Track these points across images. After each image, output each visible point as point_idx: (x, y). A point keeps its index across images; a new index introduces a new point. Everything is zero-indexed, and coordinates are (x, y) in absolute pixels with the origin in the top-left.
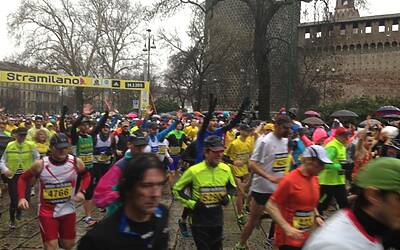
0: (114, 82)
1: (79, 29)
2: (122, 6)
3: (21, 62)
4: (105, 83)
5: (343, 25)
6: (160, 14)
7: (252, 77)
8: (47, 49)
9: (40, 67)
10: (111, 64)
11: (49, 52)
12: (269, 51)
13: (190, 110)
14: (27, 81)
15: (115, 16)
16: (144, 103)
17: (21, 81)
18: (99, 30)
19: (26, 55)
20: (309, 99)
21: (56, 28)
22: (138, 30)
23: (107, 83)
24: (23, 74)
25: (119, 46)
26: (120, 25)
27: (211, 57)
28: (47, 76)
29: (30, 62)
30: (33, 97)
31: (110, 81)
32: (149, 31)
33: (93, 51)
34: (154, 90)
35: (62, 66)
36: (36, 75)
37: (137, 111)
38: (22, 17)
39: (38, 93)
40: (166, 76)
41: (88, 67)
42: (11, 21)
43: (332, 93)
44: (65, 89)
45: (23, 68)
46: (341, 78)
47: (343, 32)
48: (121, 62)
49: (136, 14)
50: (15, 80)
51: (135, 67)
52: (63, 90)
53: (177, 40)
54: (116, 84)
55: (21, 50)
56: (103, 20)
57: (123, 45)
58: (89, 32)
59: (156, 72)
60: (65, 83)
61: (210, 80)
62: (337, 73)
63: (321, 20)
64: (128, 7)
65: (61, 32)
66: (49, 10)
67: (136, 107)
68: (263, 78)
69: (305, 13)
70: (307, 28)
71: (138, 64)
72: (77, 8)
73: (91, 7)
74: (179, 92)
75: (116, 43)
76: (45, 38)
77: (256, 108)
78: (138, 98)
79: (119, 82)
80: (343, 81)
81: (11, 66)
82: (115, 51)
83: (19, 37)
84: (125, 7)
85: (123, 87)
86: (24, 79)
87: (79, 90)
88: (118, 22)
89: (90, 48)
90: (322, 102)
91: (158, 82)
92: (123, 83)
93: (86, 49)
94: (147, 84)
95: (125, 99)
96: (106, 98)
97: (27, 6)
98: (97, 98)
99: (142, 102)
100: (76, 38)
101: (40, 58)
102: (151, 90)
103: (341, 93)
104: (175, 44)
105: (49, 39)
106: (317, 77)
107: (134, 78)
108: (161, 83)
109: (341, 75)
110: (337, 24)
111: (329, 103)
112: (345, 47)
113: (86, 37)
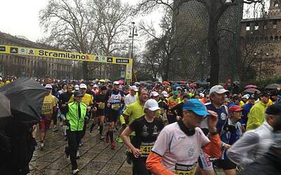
0: (108, 59)
1: (86, 22)
2: (116, 6)
3: (48, 43)
4: (103, 59)
5: (275, 21)
6: (141, 12)
7: (206, 58)
8: (65, 35)
9: (60, 47)
10: (106, 46)
11: (66, 37)
12: (219, 39)
13: (160, 80)
14: (52, 56)
15: (110, 12)
16: (128, 74)
17: (48, 56)
18: (99, 22)
19: (51, 38)
20: (248, 75)
21: (71, 20)
22: (126, 23)
23: (104, 59)
24: (49, 51)
25: (112, 34)
26: (114, 19)
27: (176, 42)
28: (65, 53)
29: (54, 43)
30: (55, 67)
31: (106, 58)
32: (134, 23)
33: (95, 37)
34: (135, 65)
35: (74, 47)
36: (58, 52)
37: (124, 79)
38: (49, 13)
39: (59, 65)
40: (144, 55)
41: (92, 48)
42: (42, 15)
43: (266, 71)
44: (76, 62)
45: (49, 47)
46: (273, 60)
47: (275, 27)
48: (113, 45)
49: (125, 12)
50: (44, 56)
51: (123, 48)
52: (74, 63)
53: (152, 30)
54: (110, 60)
55: (49, 35)
56: (102, 15)
57: (115, 33)
58: (93, 24)
59: (137, 53)
60: (76, 58)
61: (175, 59)
62: (269, 57)
63: (259, 17)
64: (119, 7)
65: (74, 23)
66: (67, 8)
67: (123, 76)
68: (214, 59)
69: (247, 11)
70: (248, 23)
71: (125, 47)
72: (86, 7)
73: (95, 7)
74: (153, 67)
75: (111, 32)
76: (64, 27)
77: (208, 80)
78: (124, 70)
79: (112, 59)
80: (274, 62)
81: (42, 46)
82: (110, 37)
83: (47, 26)
84: (117, 6)
85: (114, 62)
86: (50, 55)
87: (85, 64)
88: (112, 17)
89: (93, 34)
90: (258, 77)
91: (138, 59)
92: (114, 59)
93: (90, 36)
94: (131, 61)
95: (115, 70)
96: (103, 69)
97: (53, 5)
98: (96, 69)
99: (127, 73)
100: (84, 27)
101: (60, 41)
102: (133, 64)
103: (273, 71)
104: (151, 33)
105: (66, 28)
106: (255, 59)
107: (122, 56)
108: (141, 60)
109: (273, 58)
110: (271, 20)
111: (264, 78)
112: (276, 37)
113: (91, 28)
